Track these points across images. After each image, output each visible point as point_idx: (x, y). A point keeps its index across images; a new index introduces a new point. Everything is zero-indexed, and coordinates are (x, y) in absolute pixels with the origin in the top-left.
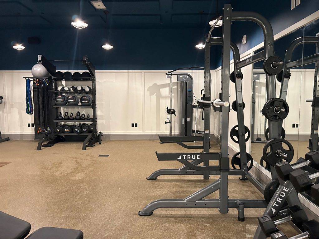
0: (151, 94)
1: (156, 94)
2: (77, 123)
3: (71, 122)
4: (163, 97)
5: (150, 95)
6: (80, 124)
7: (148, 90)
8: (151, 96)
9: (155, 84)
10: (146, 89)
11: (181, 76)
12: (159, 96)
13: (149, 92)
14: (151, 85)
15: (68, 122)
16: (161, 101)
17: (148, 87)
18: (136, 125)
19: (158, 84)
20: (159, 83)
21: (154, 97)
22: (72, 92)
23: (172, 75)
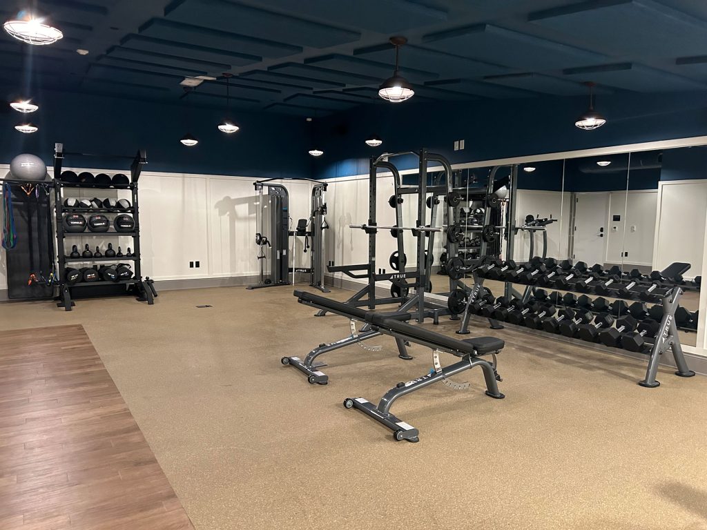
0: (222, 213)
1: (228, 213)
2: (88, 264)
3: (77, 263)
4: (240, 219)
5: (220, 215)
6: (95, 267)
7: (216, 207)
8: (222, 217)
9: (228, 198)
10: (213, 205)
11: (273, 189)
12: (234, 218)
13: (217, 210)
14: (221, 199)
15: (69, 263)
16: (236, 224)
17: (216, 202)
18: (198, 264)
19: (232, 198)
20: (234, 196)
21: (226, 218)
22: (96, 209)
23: (262, 185)
